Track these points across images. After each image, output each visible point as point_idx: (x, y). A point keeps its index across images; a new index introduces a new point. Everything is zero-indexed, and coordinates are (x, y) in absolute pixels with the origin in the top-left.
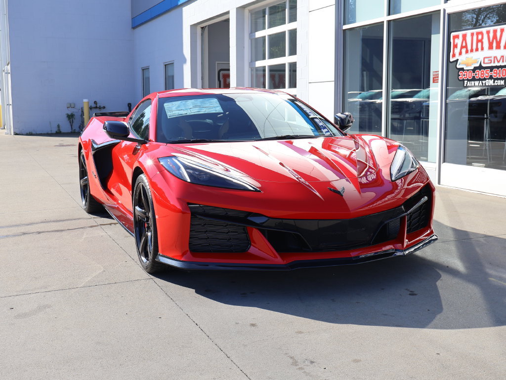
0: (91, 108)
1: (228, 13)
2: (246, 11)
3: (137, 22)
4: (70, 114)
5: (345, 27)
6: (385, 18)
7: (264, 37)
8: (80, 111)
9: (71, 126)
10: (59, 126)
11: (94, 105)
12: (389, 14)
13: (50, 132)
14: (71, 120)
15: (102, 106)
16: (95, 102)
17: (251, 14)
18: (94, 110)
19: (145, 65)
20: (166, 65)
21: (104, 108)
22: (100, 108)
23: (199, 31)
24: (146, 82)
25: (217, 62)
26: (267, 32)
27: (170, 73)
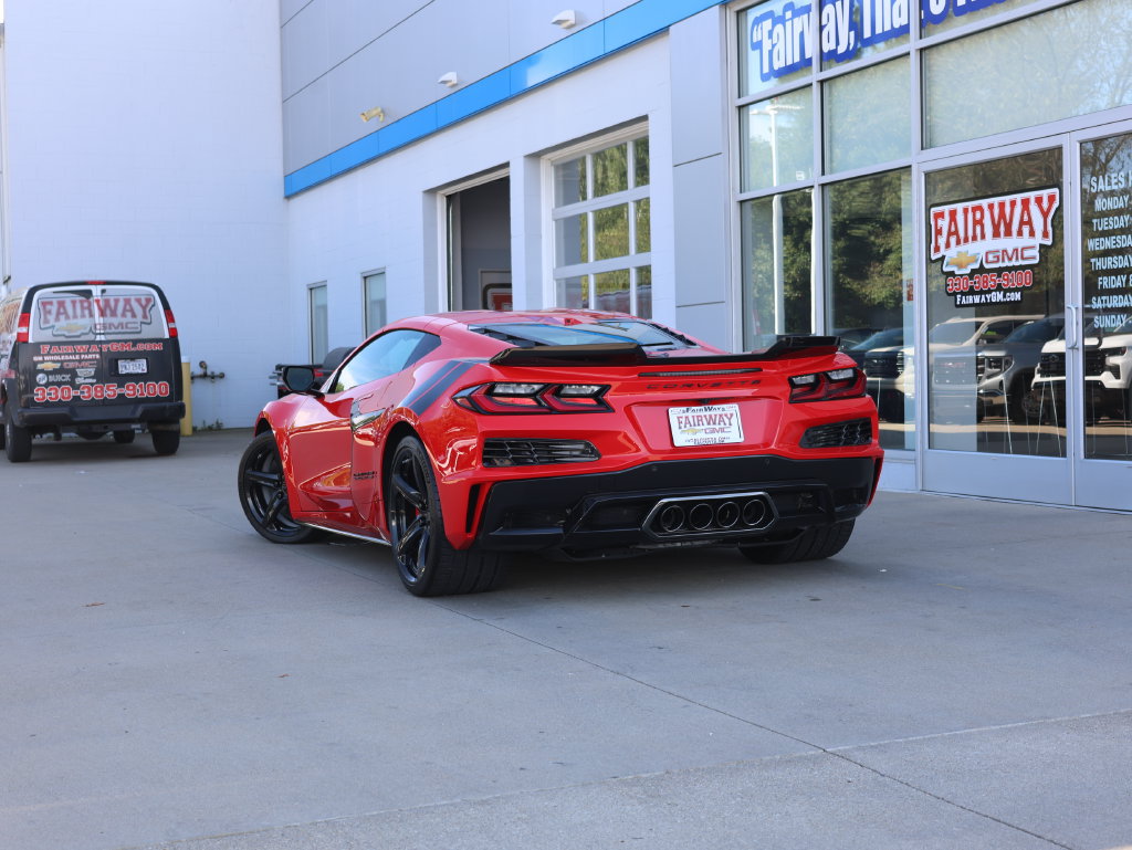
0: (193, 378)
1: (506, 165)
2: (546, 162)
3: (297, 186)
6: (815, 179)
7: (584, 216)
12: (823, 174)
15: (217, 372)
16: (202, 364)
17: (557, 169)
18: (199, 382)
19: (316, 279)
20: (365, 278)
21: (222, 376)
22: (213, 377)
23: (441, 204)
24: (318, 316)
25: (480, 270)
26: (591, 205)
27: (375, 294)
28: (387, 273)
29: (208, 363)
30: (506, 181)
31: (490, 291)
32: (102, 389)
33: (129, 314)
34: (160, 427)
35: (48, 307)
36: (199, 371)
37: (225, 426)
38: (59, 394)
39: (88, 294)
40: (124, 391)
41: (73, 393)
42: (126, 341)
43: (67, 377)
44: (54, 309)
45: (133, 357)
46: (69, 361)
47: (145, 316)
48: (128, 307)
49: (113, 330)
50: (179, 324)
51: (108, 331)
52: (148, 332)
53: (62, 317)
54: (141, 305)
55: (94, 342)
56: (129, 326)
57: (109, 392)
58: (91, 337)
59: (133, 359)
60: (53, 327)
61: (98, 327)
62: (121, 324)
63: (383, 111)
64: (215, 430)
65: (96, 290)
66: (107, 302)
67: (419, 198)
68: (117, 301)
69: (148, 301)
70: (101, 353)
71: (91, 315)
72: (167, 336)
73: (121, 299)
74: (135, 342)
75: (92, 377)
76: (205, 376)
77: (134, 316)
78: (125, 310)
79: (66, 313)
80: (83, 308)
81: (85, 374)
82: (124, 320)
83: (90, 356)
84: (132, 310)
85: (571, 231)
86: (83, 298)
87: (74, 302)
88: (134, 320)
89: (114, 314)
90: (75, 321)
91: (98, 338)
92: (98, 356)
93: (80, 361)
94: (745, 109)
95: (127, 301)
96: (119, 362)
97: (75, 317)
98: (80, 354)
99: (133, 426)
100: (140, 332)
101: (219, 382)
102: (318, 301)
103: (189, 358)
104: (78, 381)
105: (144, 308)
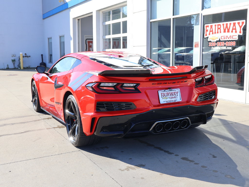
0: (23, 57)
1: (92, 13)
2: (101, 12)
3: (45, 16)
4: (13, 59)
5: (151, 21)
6: (171, 17)
7: (110, 25)
8: (18, 58)
9: (14, 65)
10: (8, 65)
11: (25, 55)
12: (174, 15)
13: (3, 68)
14: (14, 62)
15: (29, 56)
16: (25, 54)
17: (103, 14)
18: (25, 58)
19: (49, 36)
20: (60, 37)
21: (30, 56)
22: (28, 57)
23: (77, 21)
24: (50, 44)
26: (111, 22)
27: (62, 40)
28: (65, 36)
37: (31, 67)
64: (28, 68)
67: (72, 20)
101: (29, 58)
103: (22, 53)
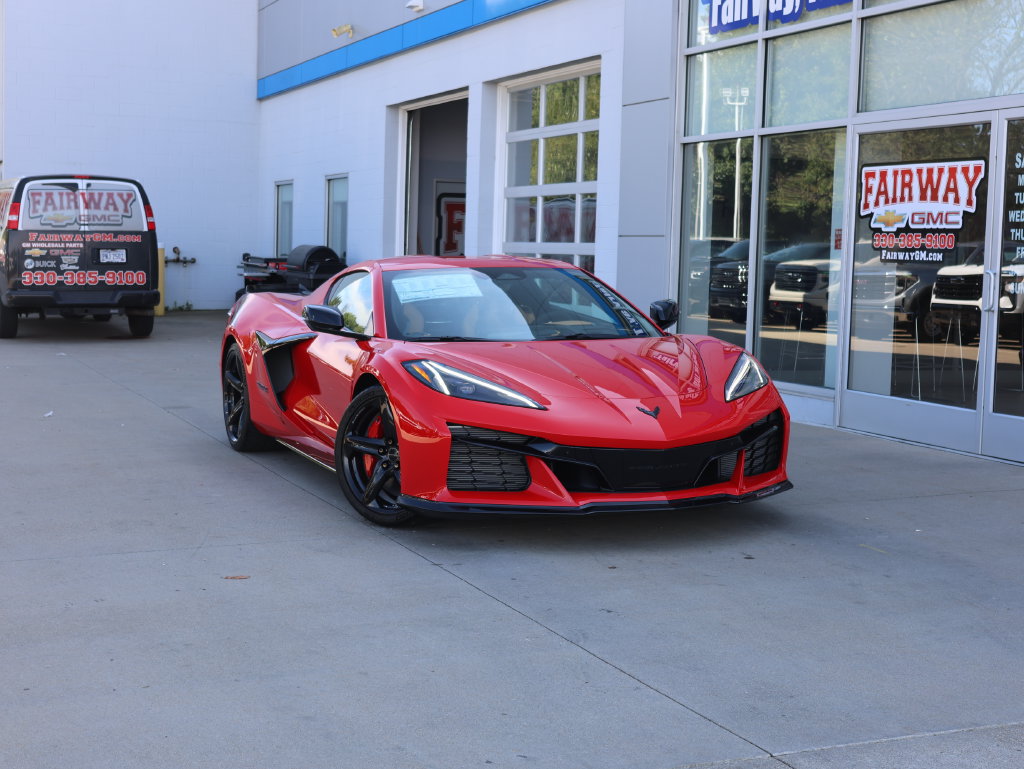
0: (166, 262)
1: (466, 89)
2: (502, 89)
3: (270, 88)
5: (685, 139)
6: (757, 131)
7: (536, 142)
12: (763, 126)
15: (189, 258)
16: (176, 250)
17: (512, 95)
18: (172, 266)
19: (283, 177)
20: (329, 180)
21: (193, 261)
22: (185, 262)
23: (403, 118)
24: (284, 212)
25: (435, 180)
26: (543, 132)
27: (338, 197)
28: (350, 178)
29: (181, 249)
30: (464, 103)
31: (444, 200)
32: (84, 275)
33: (111, 208)
34: (137, 312)
35: (37, 198)
36: (172, 256)
37: (195, 307)
38: (45, 279)
39: (74, 187)
40: (104, 278)
41: (58, 278)
42: (108, 232)
43: (53, 264)
44: (43, 199)
45: (113, 247)
46: (56, 248)
47: (126, 210)
48: (111, 201)
49: (96, 222)
50: (157, 219)
51: (91, 222)
52: (128, 225)
53: (50, 208)
54: (123, 200)
55: (78, 232)
56: (112, 218)
57: (91, 279)
58: (75, 227)
59: (113, 249)
60: (41, 216)
61: (83, 218)
62: (104, 217)
63: (352, 28)
64: (185, 311)
65: (82, 184)
66: (92, 195)
67: (383, 112)
68: (101, 195)
69: (130, 196)
70: (84, 242)
71: (77, 207)
72: (146, 229)
73: (105, 193)
74: (116, 234)
75: (76, 264)
76: (177, 261)
77: (116, 209)
78: (108, 204)
79: (53, 203)
80: (69, 201)
81: (69, 262)
82: (107, 213)
83: (74, 245)
84: (114, 204)
85: (523, 155)
86: (69, 191)
87: (61, 194)
88: (115, 213)
89: (97, 206)
90: (62, 212)
91: (82, 228)
92: (81, 245)
93: (65, 249)
94: (693, 58)
95: (110, 196)
96: (102, 252)
97: (62, 208)
98: (65, 243)
99: (112, 311)
100: (120, 225)
101: (191, 268)
102: (285, 197)
103: (164, 245)
104: (63, 267)
105: (126, 202)
